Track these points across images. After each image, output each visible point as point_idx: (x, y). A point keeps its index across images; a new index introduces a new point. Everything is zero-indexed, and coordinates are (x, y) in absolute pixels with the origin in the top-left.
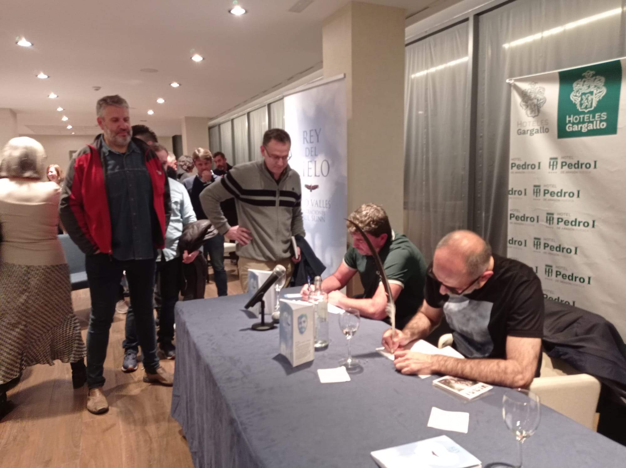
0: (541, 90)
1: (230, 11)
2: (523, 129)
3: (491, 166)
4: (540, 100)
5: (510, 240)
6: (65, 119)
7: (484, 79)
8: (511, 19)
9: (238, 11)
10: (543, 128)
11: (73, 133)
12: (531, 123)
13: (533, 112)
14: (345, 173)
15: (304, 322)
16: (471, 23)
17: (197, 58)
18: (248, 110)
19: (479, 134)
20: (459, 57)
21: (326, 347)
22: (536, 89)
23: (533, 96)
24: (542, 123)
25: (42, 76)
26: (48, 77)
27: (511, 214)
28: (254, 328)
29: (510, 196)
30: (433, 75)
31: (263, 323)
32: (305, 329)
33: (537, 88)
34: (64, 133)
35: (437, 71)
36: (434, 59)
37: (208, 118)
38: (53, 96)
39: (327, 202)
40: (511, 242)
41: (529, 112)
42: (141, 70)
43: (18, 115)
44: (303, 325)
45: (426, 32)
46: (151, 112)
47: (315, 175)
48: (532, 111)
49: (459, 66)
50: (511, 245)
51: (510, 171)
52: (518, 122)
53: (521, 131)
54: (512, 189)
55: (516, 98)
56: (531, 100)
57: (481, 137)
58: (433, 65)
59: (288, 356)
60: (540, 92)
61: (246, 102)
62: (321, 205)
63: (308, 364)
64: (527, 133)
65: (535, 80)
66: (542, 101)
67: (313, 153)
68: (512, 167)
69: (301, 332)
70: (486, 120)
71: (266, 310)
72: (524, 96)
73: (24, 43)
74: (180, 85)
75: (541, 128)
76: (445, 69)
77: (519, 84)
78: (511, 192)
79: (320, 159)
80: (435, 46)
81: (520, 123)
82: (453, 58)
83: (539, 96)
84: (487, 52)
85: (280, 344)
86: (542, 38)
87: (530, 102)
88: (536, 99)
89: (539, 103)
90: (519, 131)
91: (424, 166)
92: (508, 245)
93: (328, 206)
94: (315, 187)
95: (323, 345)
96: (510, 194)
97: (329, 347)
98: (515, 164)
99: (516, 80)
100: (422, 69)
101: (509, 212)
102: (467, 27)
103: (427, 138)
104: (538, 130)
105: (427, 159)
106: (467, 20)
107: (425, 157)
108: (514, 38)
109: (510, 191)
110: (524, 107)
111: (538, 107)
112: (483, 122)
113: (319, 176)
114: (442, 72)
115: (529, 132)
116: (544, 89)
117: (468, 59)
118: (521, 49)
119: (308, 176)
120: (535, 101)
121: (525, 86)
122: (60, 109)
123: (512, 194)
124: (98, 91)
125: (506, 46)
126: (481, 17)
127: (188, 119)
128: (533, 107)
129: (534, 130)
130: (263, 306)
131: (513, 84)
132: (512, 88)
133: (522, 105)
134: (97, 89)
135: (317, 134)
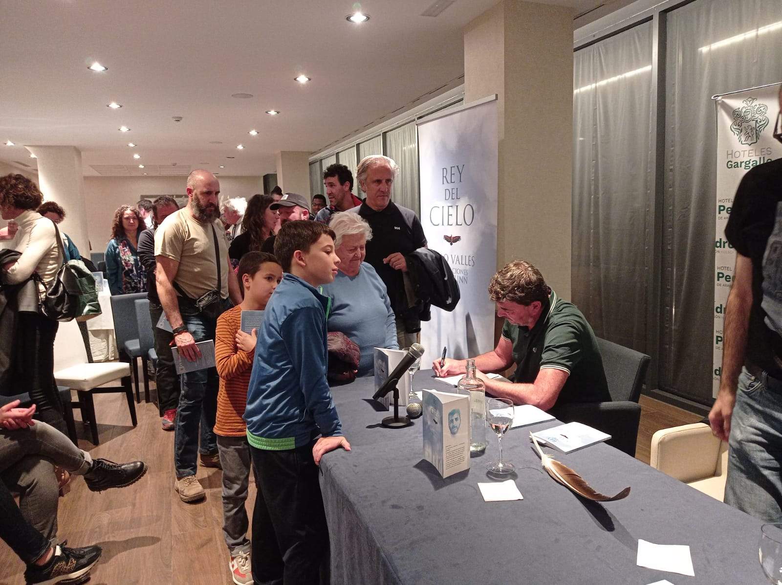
0: (762, 108)
1: (348, 19)
2: (734, 160)
3: (686, 208)
4: (760, 122)
5: (717, 308)
6: (136, 156)
7: (674, 95)
8: (712, 15)
9: (358, 18)
10: (764, 158)
11: (146, 174)
12: (747, 153)
13: (750, 138)
14: (495, 222)
15: (456, 419)
16: (656, 22)
17: (303, 79)
18: (358, 141)
19: (669, 166)
20: (639, 66)
21: (482, 452)
22: (754, 108)
23: (749, 116)
24: (761, 152)
25: (114, 106)
26: (121, 107)
27: (719, 273)
28: (385, 424)
29: (716, 248)
30: (604, 90)
31: (396, 418)
32: (458, 429)
33: (756, 105)
34: (134, 174)
35: (608, 84)
36: (605, 70)
37: (309, 152)
38: (124, 129)
39: (470, 259)
40: (719, 310)
41: (743, 139)
42: (232, 96)
43: (82, 153)
44: (456, 423)
45: (594, 36)
46: (240, 147)
47: (457, 224)
48: (748, 136)
49: (639, 78)
50: (718, 314)
51: (718, 215)
52: (727, 151)
53: (732, 163)
54: (721, 239)
55: (725, 121)
56: (748, 122)
57: (671, 170)
58: (603, 77)
59: (435, 464)
60: (760, 110)
61: (357, 131)
62: (464, 263)
63: (463, 475)
64: (741, 166)
65: (752, 96)
66: (761, 124)
67: (454, 196)
68: (720, 211)
69: (453, 433)
70: (677, 149)
71: (400, 401)
72: (737, 117)
73: (97, 67)
74: (278, 113)
75: (760, 158)
76: (619, 81)
77: (729, 101)
78: (718, 244)
79: (462, 203)
80: (607, 53)
81: (730, 153)
82: (631, 68)
83: (758, 117)
84: (677, 59)
85: (424, 446)
86: (757, 36)
87: (744, 125)
88: (753, 120)
89: (758, 125)
90: (730, 163)
91: (592, 209)
92: (715, 313)
93: (472, 263)
94: (457, 239)
95: (479, 449)
96: (718, 247)
97: (486, 451)
98: (724, 207)
99: (725, 96)
100: (589, 83)
101: (717, 271)
102: (651, 28)
103: (596, 172)
104: (756, 161)
105: (597, 199)
106: (651, 18)
107: (592, 197)
108: (716, 39)
109: (717, 242)
110: (738, 133)
111: (756, 130)
112: (673, 151)
113: (461, 225)
114: (615, 87)
115: (743, 164)
116: (766, 107)
117: (651, 68)
118: (726, 53)
119: (448, 225)
120: (753, 123)
121: (736, 104)
122: (131, 145)
123: (720, 246)
124: (179, 123)
125: (704, 49)
126: (669, 14)
127: (284, 154)
128: (749, 131)
129: (751, 161)
130: (396, 396)
131: (720, 102)
132: (719, 107)
133: (733, 129)
134: (178, 120)
135: (459, 172)
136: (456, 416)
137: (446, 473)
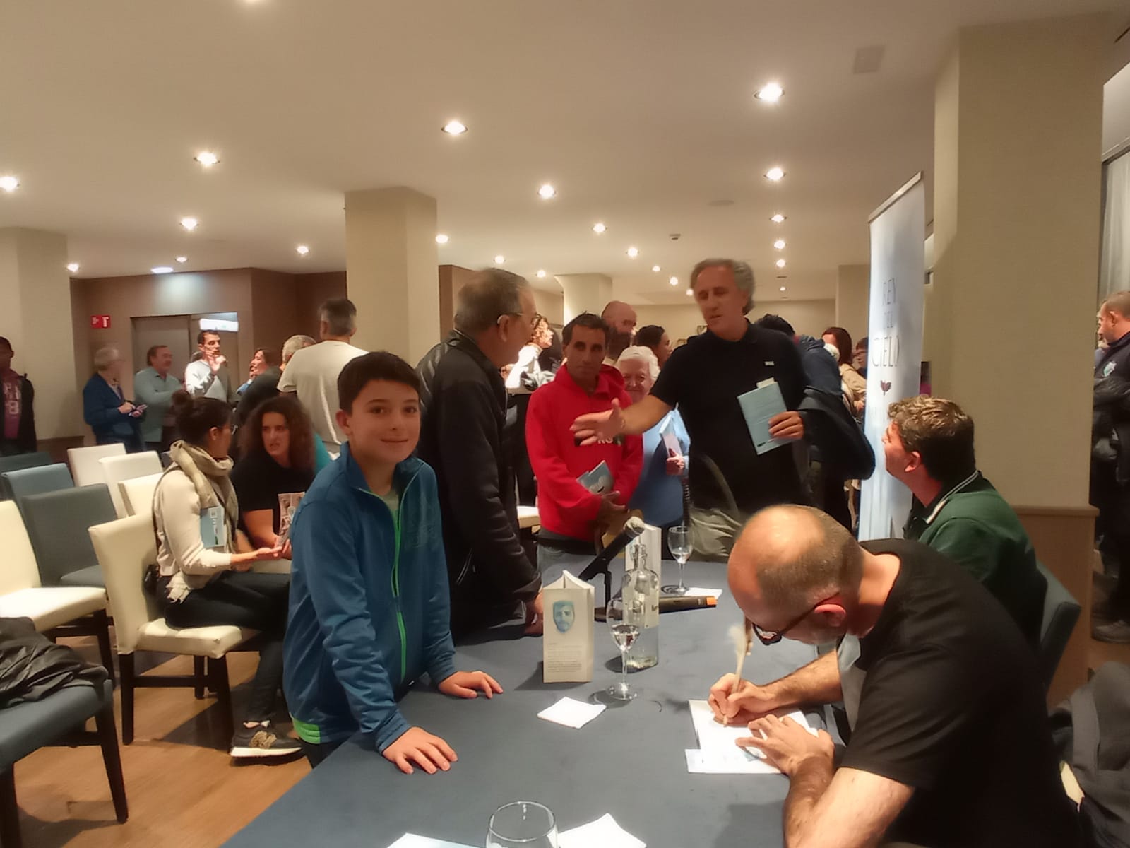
6: (674, 282)
9: (771, 93)
17: (774, 174)
25: (599, 228)
26: (606, 226)
32: (569, 625)
38: (633, 252)
44: (565, 618)
46: (781, 263)
69: (561, 630)
74: (785, 217)
113: (892, 366)
122: (656, 269)
130: (608, 581)
134: (675, 237)
135: (895, 287)
136: (565, 609)
137: (548, 677)
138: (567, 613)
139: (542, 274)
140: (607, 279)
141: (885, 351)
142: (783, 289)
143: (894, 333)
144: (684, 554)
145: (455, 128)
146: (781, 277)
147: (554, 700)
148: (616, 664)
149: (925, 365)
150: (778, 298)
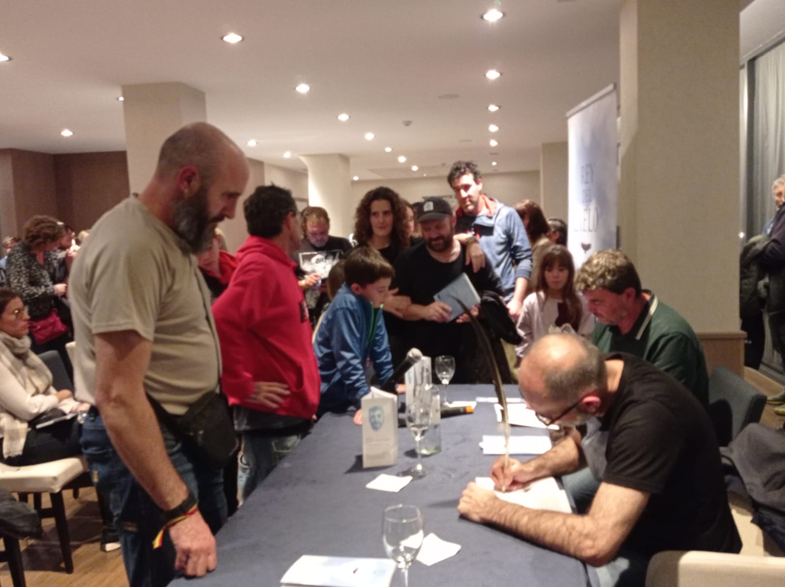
6: (402, 159)
9: (493, 16)
11: (425, 175)
17: (492, 75)
25: (344, 117)
26: (351, 117)
32: (381, 424)
38: (369, 136)
42: (440, 97)
43: (352, 161)
46: (493, 143)
69: (375, 428)
74: (500, 107)
94: (588, 246)
113: (591, 231)
122: (388, 150)
124: (410, 126)
127: (545, 146)
134: (408, 124)
135: (591, 171)
136: (377, 413)
137: (366, 464)
138: (379, 416)
139: (287, 155)
140: (345, 158)
141: (585, 220)
142: (494, 164)
143: (593, 206)
144: (448, 376)
145: (233, 38)
146: (494, 154)
147: (374, 477)
148: (412, 454)
149: (618, 229)
150: (489, 171)
